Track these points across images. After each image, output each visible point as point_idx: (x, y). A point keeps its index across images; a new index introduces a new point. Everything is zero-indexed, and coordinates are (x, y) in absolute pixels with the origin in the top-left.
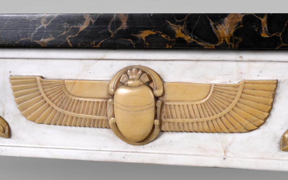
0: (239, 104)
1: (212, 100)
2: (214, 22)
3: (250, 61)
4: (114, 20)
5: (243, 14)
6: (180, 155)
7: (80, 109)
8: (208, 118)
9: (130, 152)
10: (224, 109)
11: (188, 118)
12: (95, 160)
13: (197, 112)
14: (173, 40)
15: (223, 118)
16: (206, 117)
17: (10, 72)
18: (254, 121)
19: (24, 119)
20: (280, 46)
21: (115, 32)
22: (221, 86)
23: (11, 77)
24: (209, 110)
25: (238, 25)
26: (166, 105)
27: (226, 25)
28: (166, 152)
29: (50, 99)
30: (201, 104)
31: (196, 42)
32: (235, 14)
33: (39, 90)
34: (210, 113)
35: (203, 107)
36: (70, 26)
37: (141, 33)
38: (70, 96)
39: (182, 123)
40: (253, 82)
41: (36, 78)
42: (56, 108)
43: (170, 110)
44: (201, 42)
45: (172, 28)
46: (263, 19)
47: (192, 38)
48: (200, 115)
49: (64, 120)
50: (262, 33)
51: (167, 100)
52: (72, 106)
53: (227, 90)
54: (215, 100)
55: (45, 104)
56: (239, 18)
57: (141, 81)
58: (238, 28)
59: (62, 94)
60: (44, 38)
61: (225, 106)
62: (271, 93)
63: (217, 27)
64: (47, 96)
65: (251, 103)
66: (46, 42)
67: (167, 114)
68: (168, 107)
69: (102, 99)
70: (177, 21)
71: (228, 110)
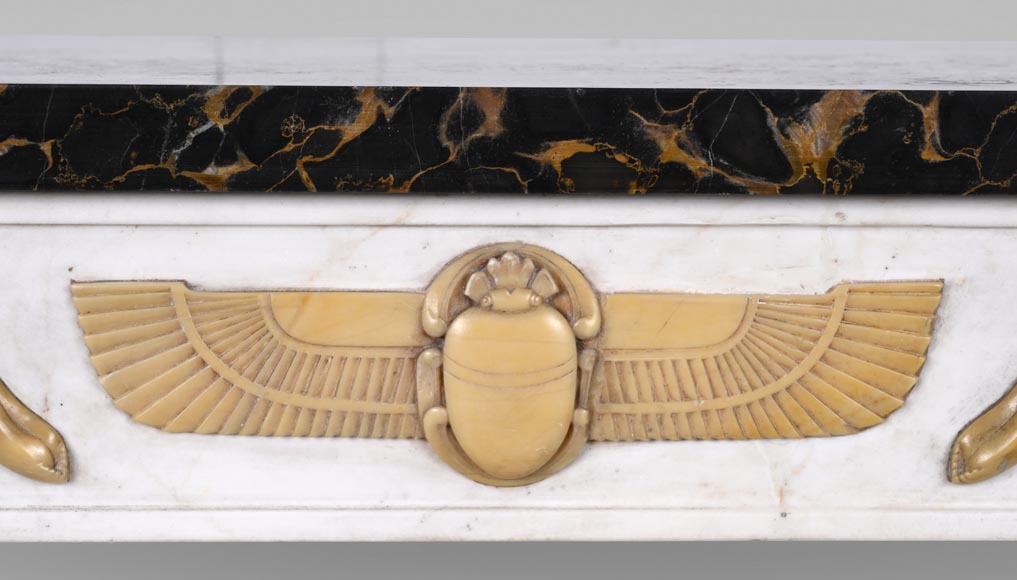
0: (833, 355)
1: (751, 345)
2: (780, 117)
3: (864, 226)
4: (459, 109)
5: (868, 91)
6: (645, 509)
7: (321, 385)
8: (739, 399)
9: (487, 508)
10: (788, 368)
11: (676, 401)
12: (373, 539)
13: (703, 381)
14: (651, 170)
15: (785, 397)
16: (732, 394)
17: (70, 270)
18: (876, 402)
19: (121, 419)
20: (974, 186)
21: (464, 144)
22: (778, 302)
23: (74, 286)
24: (740, 375)
25: (853, 126)
26: (606, 362)
27: (816, 125)
28: (599, 504)
29: (219, 353)
30: (715, 357)
31: (723, 177)
32: (843, 93)
33: (179, 328)
34: (745, 383)
35: (724, 365)
36: (307, 127)
37: (549, 147)
38: (290, 345)
39: (657, 415)
40: (875, 289)
41: (169, 290)
42: (241, 382)
43: (620, 378)
44: (739, 175)
45: (648, 134)
46: (928, 109)
47: (709, 164)
48: (713, 390)
49: (267, 418)
50: (923, 149)
51: (610, 347)
52: (295, 375)
53: (797, 313)
54: (761, 343)
55: (202, 371)
56: (856, 106)
57: (535, 293)
58: (851, 134)
59: (260, 338)
60: (219, 164)
61: (790, 361)
62: (926, 318)
63: (789, 130)
64: (209, 344)
65: (868, 347)
66: (226, 176)
67: (610, 391)
68: (614, 368)
69: (396, 350)
70: (665, 112)
71: (798, 371)
